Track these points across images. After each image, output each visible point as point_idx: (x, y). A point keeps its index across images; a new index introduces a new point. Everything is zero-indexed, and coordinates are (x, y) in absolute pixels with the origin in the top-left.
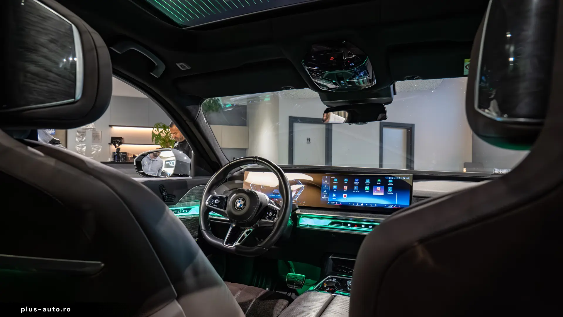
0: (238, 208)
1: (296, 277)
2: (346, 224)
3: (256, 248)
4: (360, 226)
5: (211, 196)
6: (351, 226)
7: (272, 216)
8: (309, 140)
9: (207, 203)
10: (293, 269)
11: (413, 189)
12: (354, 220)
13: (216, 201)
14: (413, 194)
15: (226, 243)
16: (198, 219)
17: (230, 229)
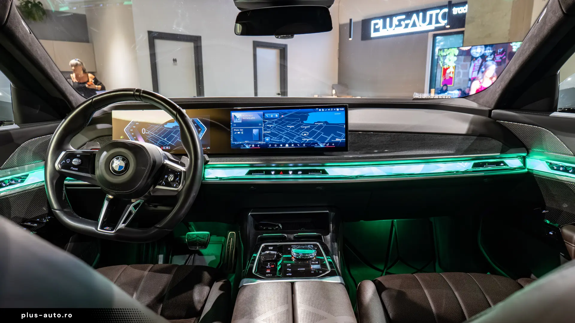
0: (115, 171)
1: (198, 236)
2: (268, 172)
3: (153, 231)
4: (286, 172)
5: (63, 153)
6: (275, 174)
7: (174, 181)
8: (175, 62)
9: (57, 166)
10: (193, 227)
11: (349, 122)
12: (278, 166)
13: (75, 161)
14: (349, 129)
15: (102, 228)
16: (44, 188)
17: (106, 204)
